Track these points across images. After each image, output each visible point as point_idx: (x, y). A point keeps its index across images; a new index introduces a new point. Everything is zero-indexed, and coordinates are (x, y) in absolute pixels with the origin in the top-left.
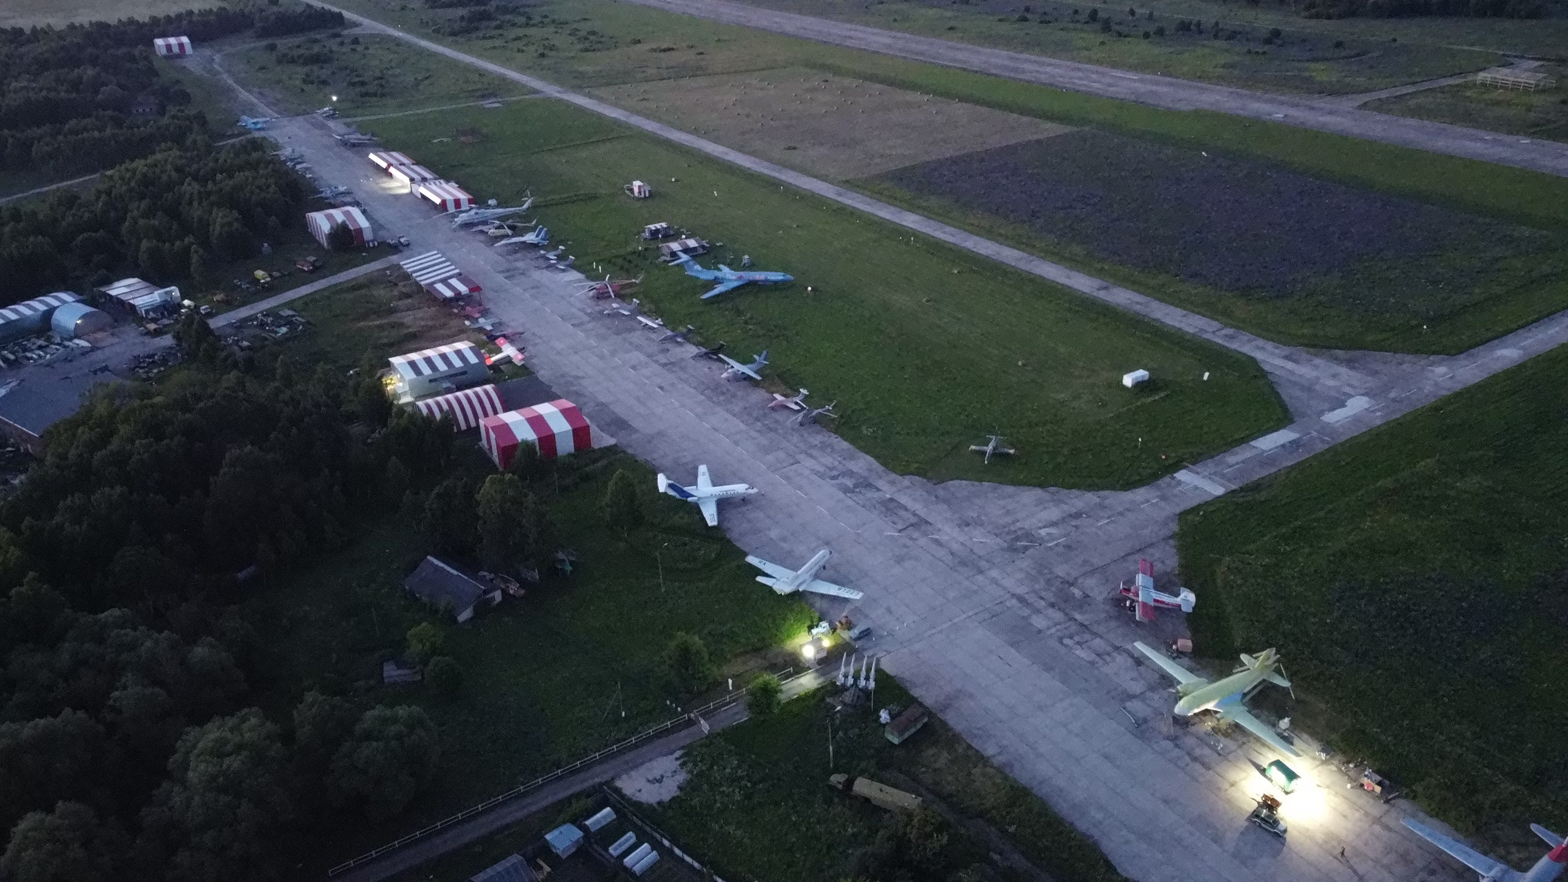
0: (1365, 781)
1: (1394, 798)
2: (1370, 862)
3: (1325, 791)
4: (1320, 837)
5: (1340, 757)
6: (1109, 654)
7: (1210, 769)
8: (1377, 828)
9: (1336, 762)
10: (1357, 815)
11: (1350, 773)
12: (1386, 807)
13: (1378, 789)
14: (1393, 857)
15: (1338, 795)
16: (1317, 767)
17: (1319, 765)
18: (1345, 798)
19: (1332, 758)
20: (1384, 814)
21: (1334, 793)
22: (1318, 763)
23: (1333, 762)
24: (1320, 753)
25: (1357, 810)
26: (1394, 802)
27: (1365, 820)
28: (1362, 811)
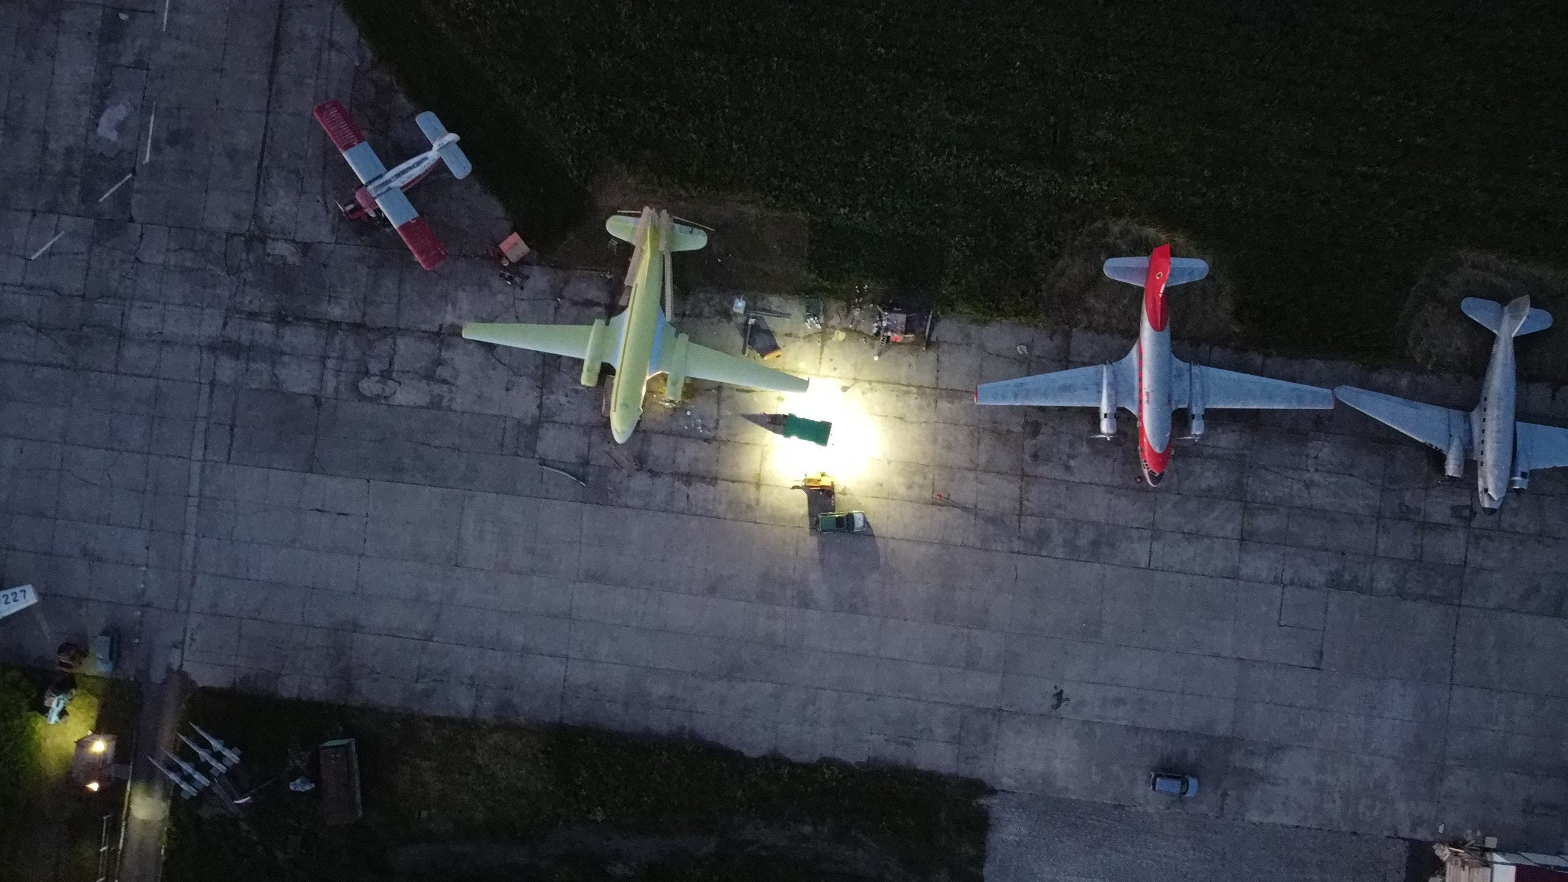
1: (932, 329)
2: (971, 475)
3: (855, 392)
4: (898, 484)
5: (834, 305)
6: (439, 362)
7: (716, 479)
8: (945, 405)
9: (835, 321)
10: (913, 401)
11: (861, 327)
12: (931, 356)
13: (911, 336)
14: (987, 440)
15: (874, 384)
16: (822, 353)
17: (822, 348)
18: (884, 382)
19: (827, 318)
20: (938, 371)
21: (867, 386)
22: (819, 344)
23: (832, 322)
24: (808, 320)
25: (907, 393)
26: (933, 339)
27: (924, 403)
28: (914, 390)
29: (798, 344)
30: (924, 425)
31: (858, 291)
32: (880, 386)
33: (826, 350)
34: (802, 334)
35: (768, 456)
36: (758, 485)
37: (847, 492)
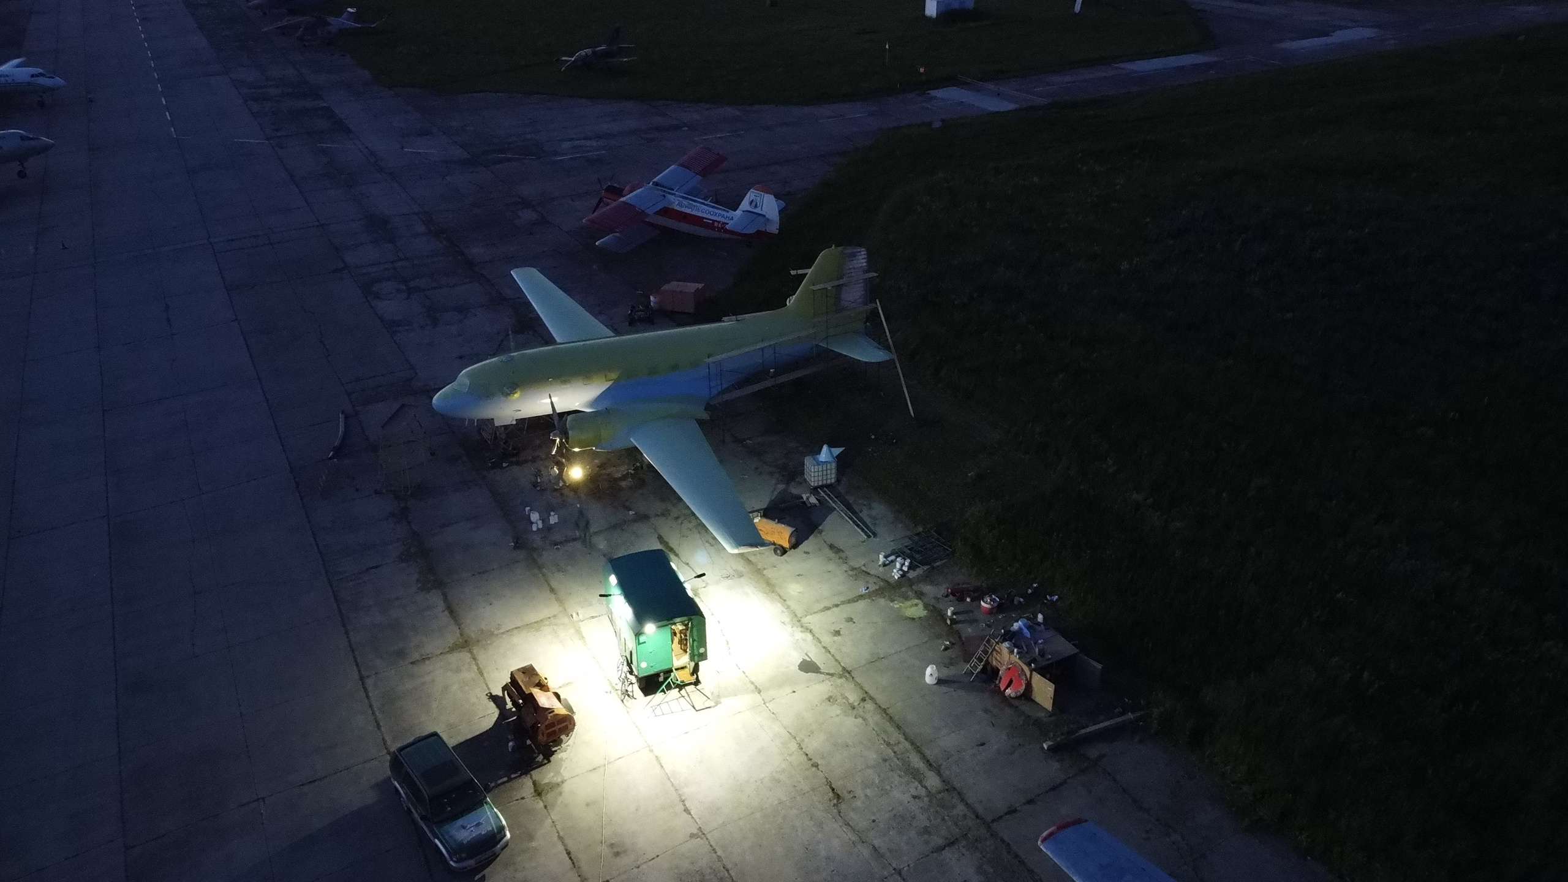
0: (1005, 656)
1: (1099, 737)
5: (963, 576)
7: (440, 585)
9: (933, 589)
10: (902, 793)
11: (964, 629)
12: (1051, 771)
13: (1044, 691)
15: (869, 706)
16: (850, 601)
17: (861, 597)
18: (891, 719)
19: (927, 578)
20: (1030, 802)
21: (853, 697)
22: (863, 591)
23: (928, 589)
24: (892, 558)
25: (915, 775)
26: (1093, 752)
27: (922, 821)
28: (933, 781)
29: (831, 567)
30: (865, 852)
31: (1030, 591)
32: (874, 718)
33: (861, 605)
34: (858, 563)
35: (546, 630)
36: (465, 644)
37: (550, 797)
